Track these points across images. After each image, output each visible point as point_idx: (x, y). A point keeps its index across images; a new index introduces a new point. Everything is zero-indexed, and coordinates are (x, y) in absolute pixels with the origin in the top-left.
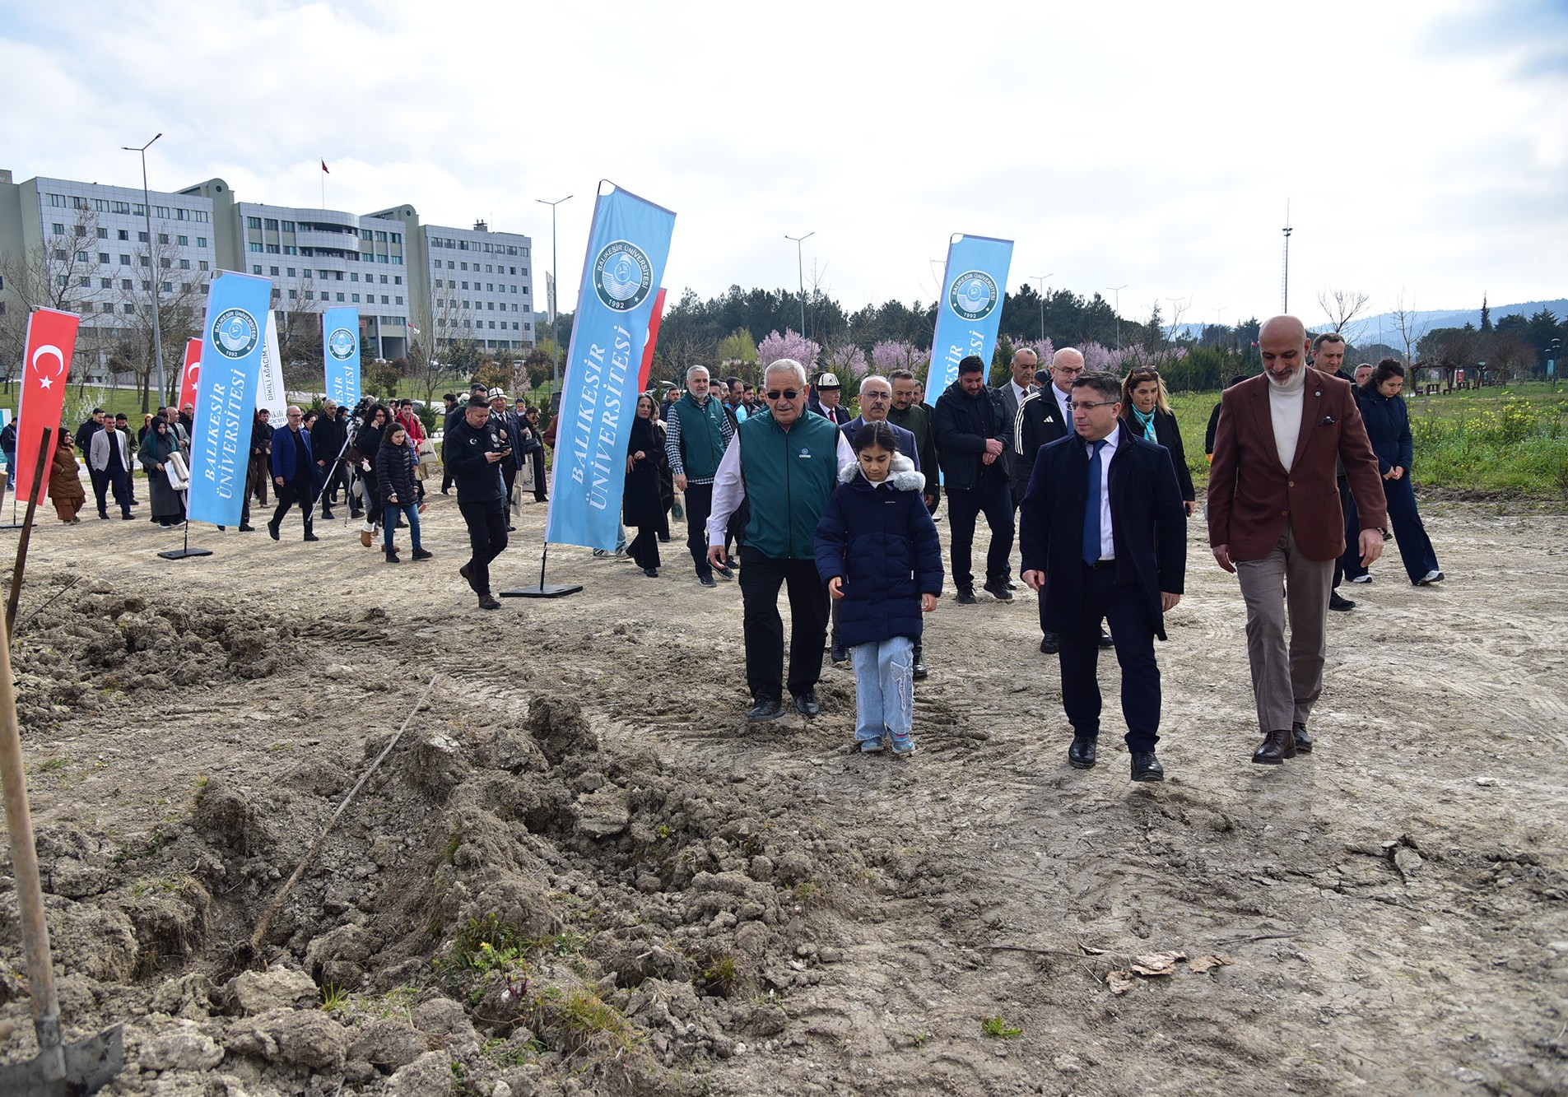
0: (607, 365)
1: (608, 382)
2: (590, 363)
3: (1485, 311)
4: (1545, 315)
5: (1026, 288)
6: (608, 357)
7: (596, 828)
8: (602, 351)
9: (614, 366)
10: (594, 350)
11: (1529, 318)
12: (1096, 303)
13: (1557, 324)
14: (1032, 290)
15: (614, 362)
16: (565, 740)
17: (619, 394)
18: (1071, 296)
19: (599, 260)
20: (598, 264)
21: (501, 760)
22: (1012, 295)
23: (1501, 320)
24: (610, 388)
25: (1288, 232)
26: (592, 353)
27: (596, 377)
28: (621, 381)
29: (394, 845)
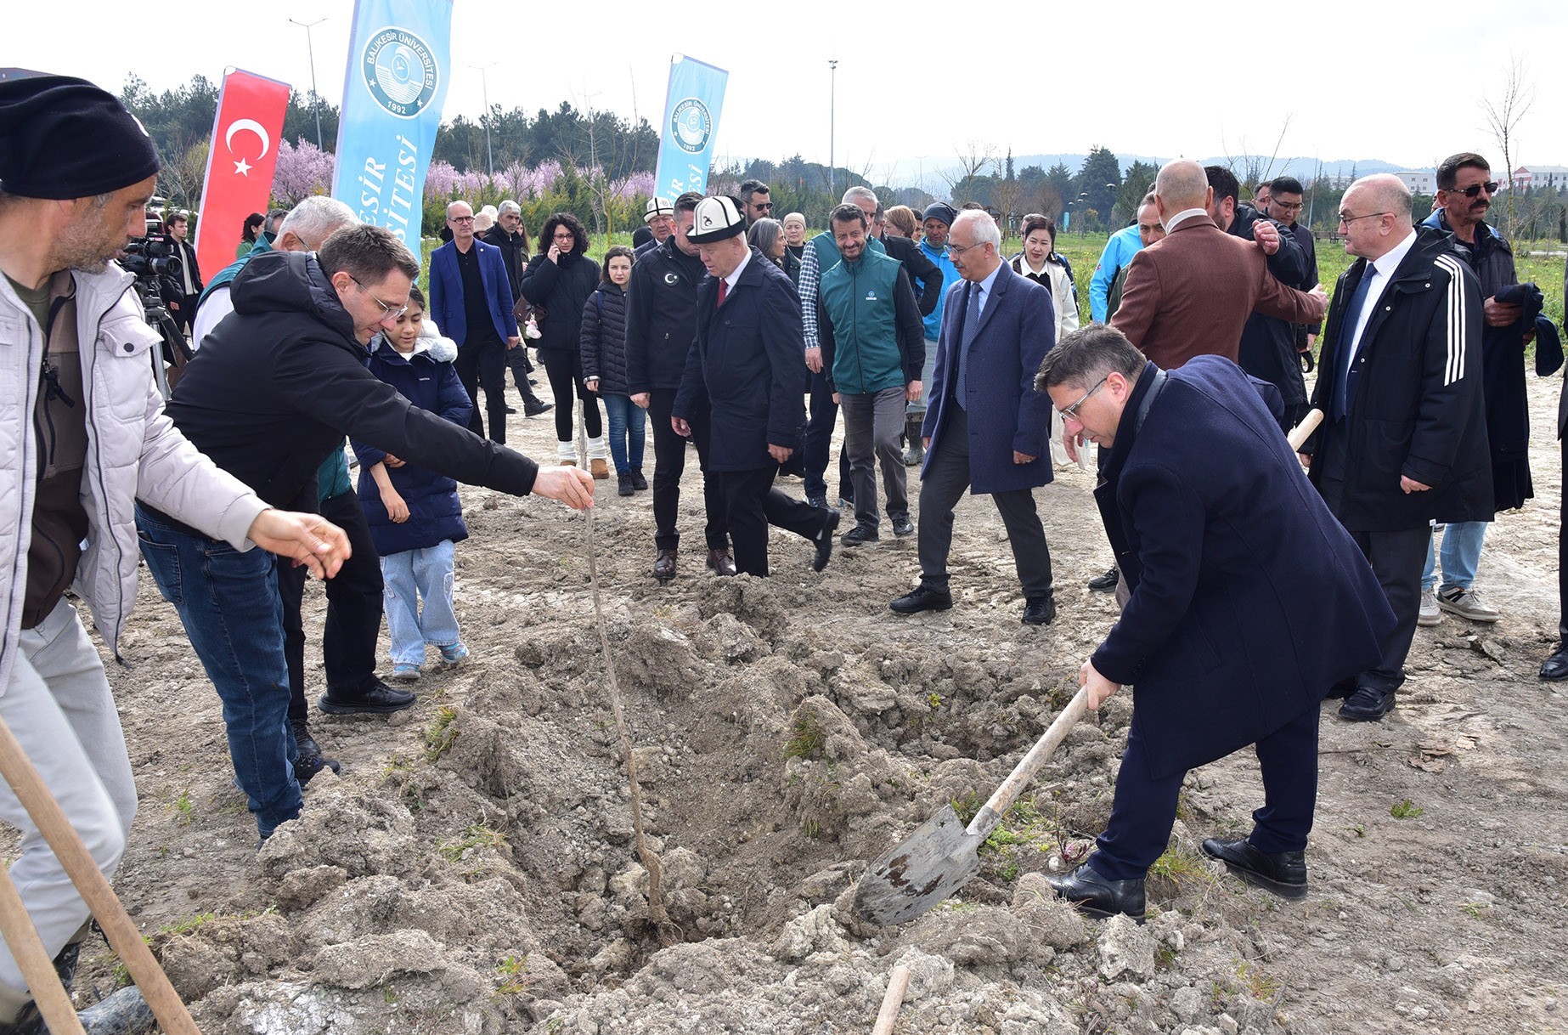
0: (387, 185)
1: (389, 206)
2: (366, 182)
3: (1010, 161)
4: (1061, 168)
5: (566, 107)
6: (389, 174)
7: (875, 705)
8: (382, 167)
9: (398, 186)
10: (371, 165)
11: (1047, 171)
12: (642, 128)
13: (1070, 178)
14: (573, 109)
15: (398, 181)
16: (764, 621)
17: (405, 222)
18: (614, 119)
19: (369, 49)
20: (367, 55)
21: (726, 648)
22: (550, 113)
23: (1023, 171)
24: (392, 214)
25: (834, 64)
26: (367, 168)
27: (374, 200)
28: (408, 205)
29: (656, 757)
